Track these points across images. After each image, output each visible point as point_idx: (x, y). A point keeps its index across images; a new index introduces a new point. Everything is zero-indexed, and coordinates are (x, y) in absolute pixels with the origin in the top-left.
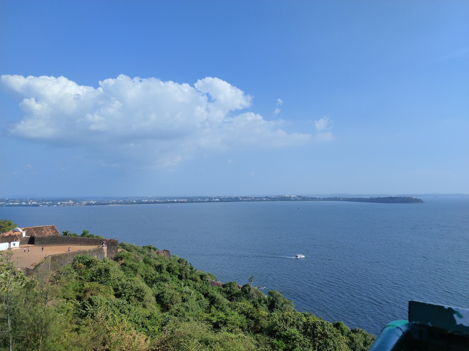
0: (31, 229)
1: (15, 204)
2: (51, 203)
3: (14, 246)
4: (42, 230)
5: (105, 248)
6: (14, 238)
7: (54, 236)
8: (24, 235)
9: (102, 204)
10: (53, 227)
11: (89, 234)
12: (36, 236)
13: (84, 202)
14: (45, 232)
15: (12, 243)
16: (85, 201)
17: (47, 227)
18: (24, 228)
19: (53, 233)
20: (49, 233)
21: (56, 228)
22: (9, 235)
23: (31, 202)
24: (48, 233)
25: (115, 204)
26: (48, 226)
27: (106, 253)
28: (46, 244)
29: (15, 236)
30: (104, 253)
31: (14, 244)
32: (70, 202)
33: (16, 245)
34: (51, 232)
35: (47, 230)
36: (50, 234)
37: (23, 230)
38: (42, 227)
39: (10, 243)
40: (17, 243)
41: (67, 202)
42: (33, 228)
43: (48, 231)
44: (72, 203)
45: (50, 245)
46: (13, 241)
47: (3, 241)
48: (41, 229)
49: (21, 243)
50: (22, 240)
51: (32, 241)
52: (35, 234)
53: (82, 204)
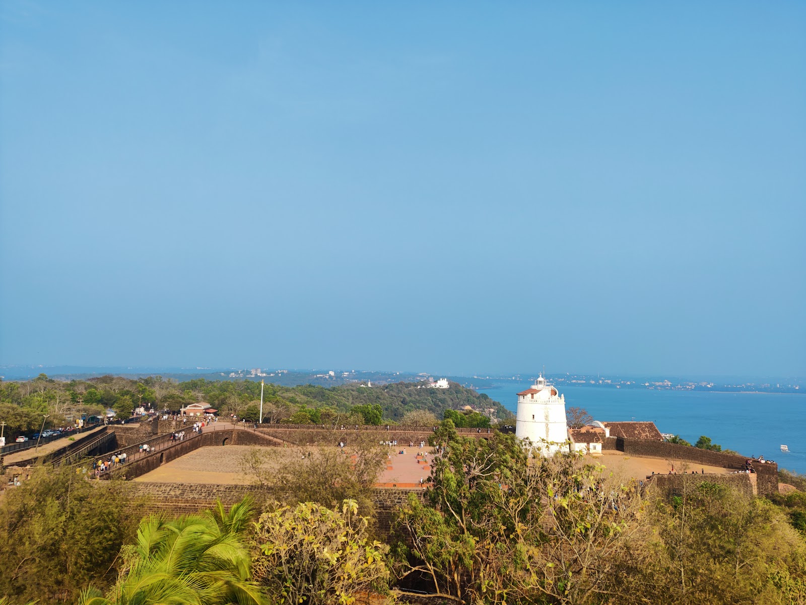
0: (617, 426)
1: (579, 382)
2: (634, 382)
3: (594, 451)
4: (635, 429)
5: (753, 477)
6: (593, 437)
7: (654, 442)
8: (608, 435)
9: (727, 390)
10: (651, 425)
11: (712, 444)
12: (626, 437)
13: (690, 384)
14: (640, 433)
15: (592, 445)
16: (692, 382)
17: (641, 424)
18: (606, 423)
19: (653, 436)
20: (646, 435)
21: (656, 428)
22: (587, 431)
23: (602, 380)
24: (643, 435)
25: (753, 391)
26: (642, 422)
27: (756, 487)
28: (642, 454)
29: (595, 434)
30: (751, 486)
31: (595, 448)
32: (665, 382)
33: (597, 448)
34: (648, 433)
35: (642, 430)
36: (647, 437)
37: (606, 426)
38: (634, 423)
39: (588, 443)
40: (599, 446)
41: (660, 383)
42: (619, 424)
43: (644, 431)
44: (669, 385)
45: (649, 457)
46: (593, 442)
47: (579, 440)
48: (632, 427)
49: (604, 447)
50: (606, 441)
51: (620, 445)
52: (624, 435)
53: (688, 387)
